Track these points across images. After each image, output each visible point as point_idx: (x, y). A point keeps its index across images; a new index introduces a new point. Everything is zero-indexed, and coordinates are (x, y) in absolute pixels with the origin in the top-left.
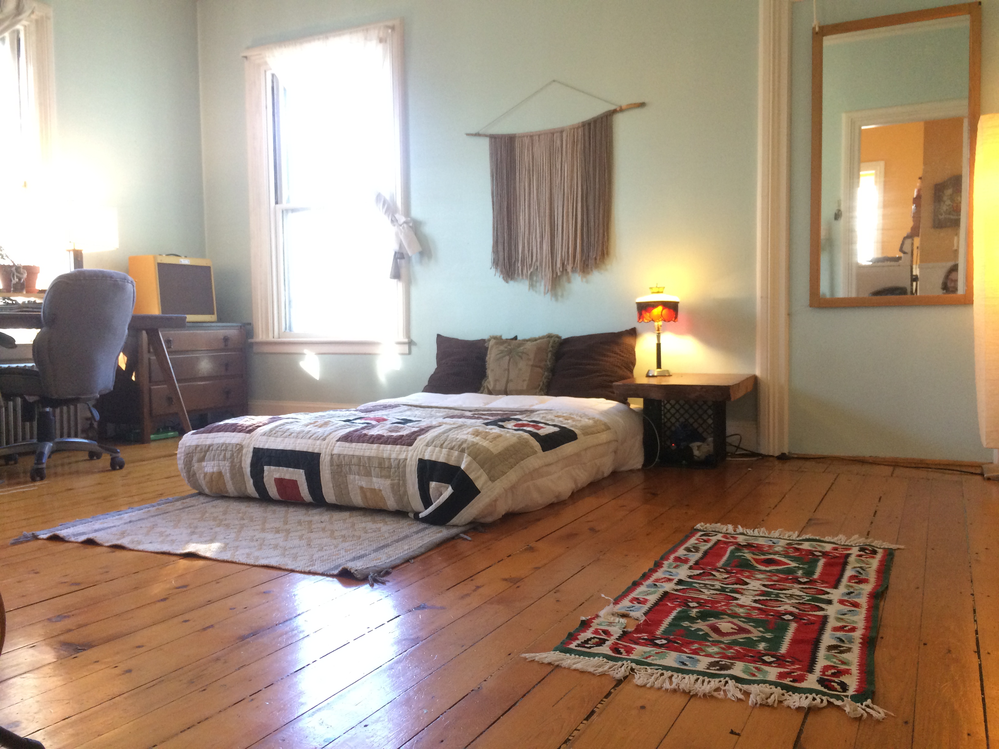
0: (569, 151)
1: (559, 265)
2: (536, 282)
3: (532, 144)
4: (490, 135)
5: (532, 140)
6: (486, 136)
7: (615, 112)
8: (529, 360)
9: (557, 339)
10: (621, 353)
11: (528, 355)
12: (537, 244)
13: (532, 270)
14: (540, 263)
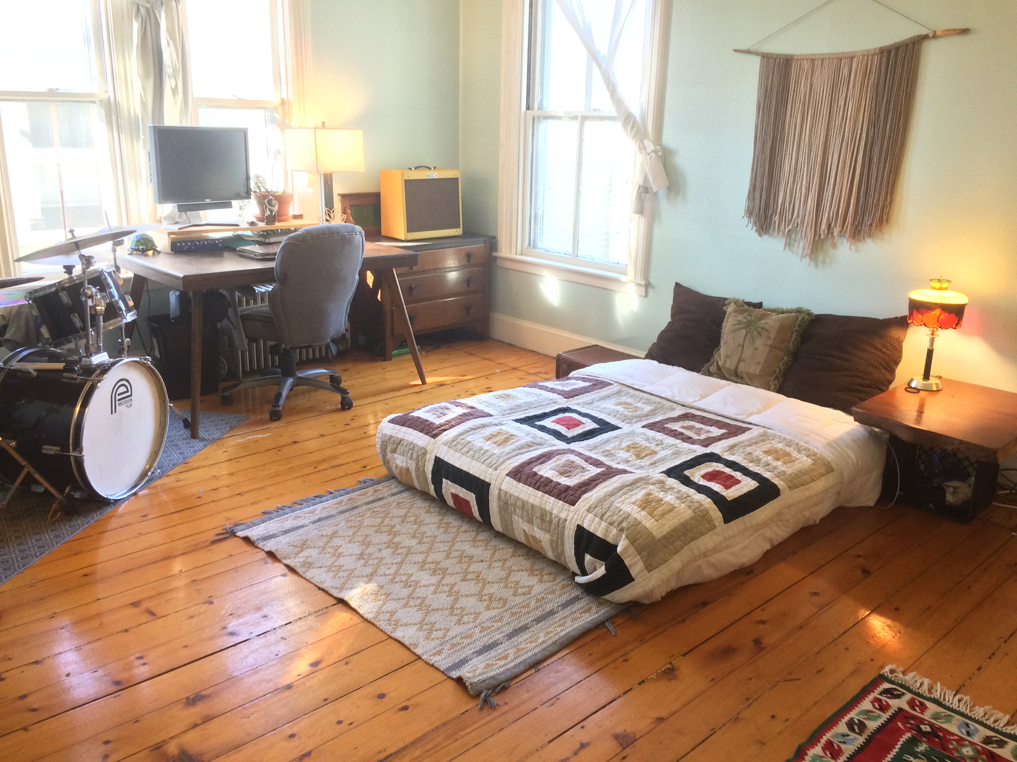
0: (858, 85)
1: (824, 226)
2: (795, 240)
3: (813, 70)
4: (763, 53)
5: (813, 65)
6: (757, 54)
7: (926, 37)
8: (769, 338)
9: (807, 317)
10: (882, 348)
11: (768, 332)
12: (801, 196)
13: (790, 227)
14: (801, 220)
